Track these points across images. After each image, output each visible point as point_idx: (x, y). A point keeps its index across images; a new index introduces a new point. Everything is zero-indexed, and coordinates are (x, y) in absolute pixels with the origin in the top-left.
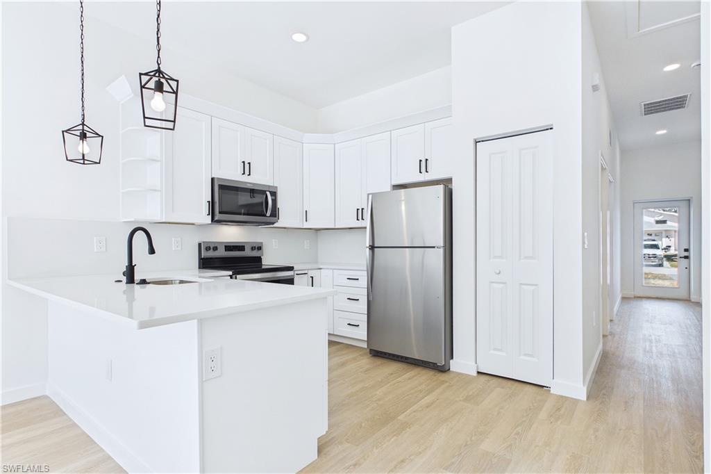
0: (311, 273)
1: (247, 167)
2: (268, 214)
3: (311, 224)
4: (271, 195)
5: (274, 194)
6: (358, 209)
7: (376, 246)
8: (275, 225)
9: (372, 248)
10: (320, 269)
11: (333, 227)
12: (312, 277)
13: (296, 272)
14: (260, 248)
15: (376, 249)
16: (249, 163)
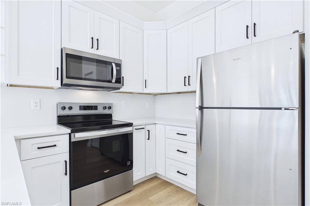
0: (148, 128)
1: (95, 43)
2: (114, 81)
3: (149, 90)
4: (116, 66)
5: (119, 65)
6: (185, 77)
7: (204, 106)
8: (121, 90)
9: (201, 108)
10: (155, 124)
11: (165, 92)
12: (149, 131)
13: (135, 128)
14: (110, 108)
15: (204, 110)
16: (98, 40)
